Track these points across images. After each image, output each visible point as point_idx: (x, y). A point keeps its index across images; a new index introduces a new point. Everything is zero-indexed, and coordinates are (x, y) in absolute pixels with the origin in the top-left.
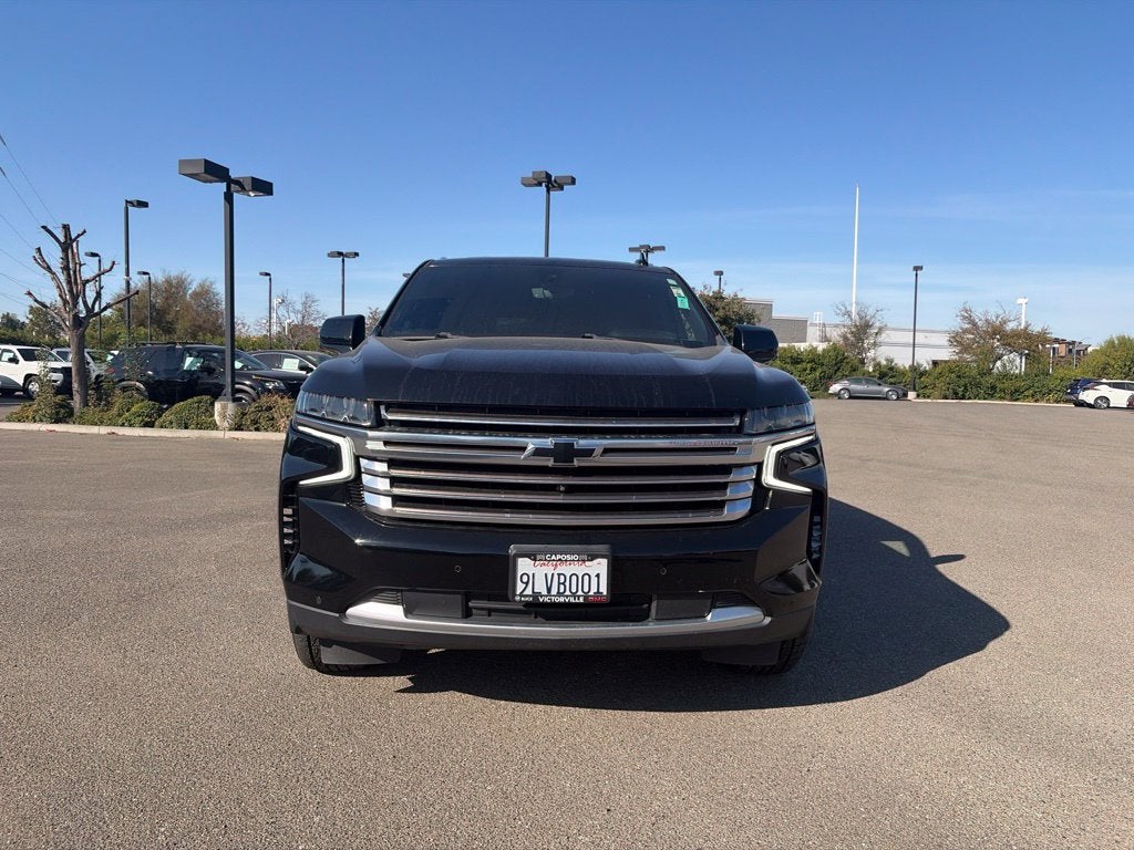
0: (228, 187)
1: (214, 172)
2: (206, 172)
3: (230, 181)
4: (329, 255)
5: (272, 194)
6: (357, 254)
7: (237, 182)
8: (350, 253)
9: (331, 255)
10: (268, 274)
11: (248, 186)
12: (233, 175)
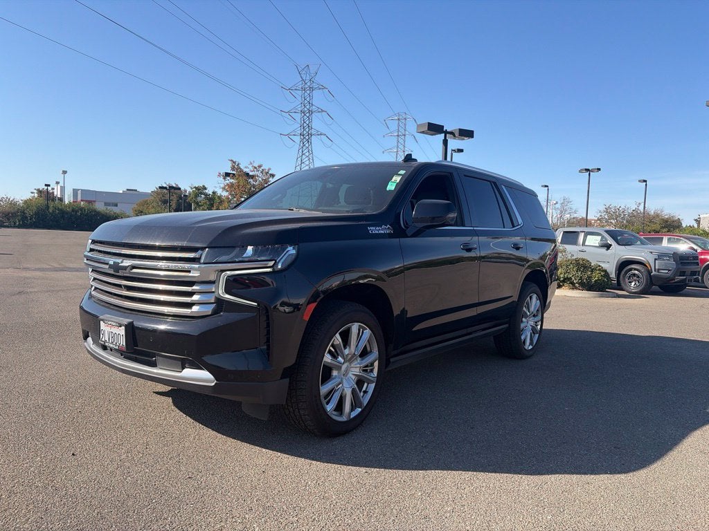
0: (445, 136)
1: (434, 129)
2: (429, 129)
3: (446, 133)
4: (580, 172)
5: (473, 137)
6: (599, 169)
7: (451, 133)
8: (595, 169)
9: (581, 171)
10: (547, 186)
11: (457, 134)
12: (447, 128)
